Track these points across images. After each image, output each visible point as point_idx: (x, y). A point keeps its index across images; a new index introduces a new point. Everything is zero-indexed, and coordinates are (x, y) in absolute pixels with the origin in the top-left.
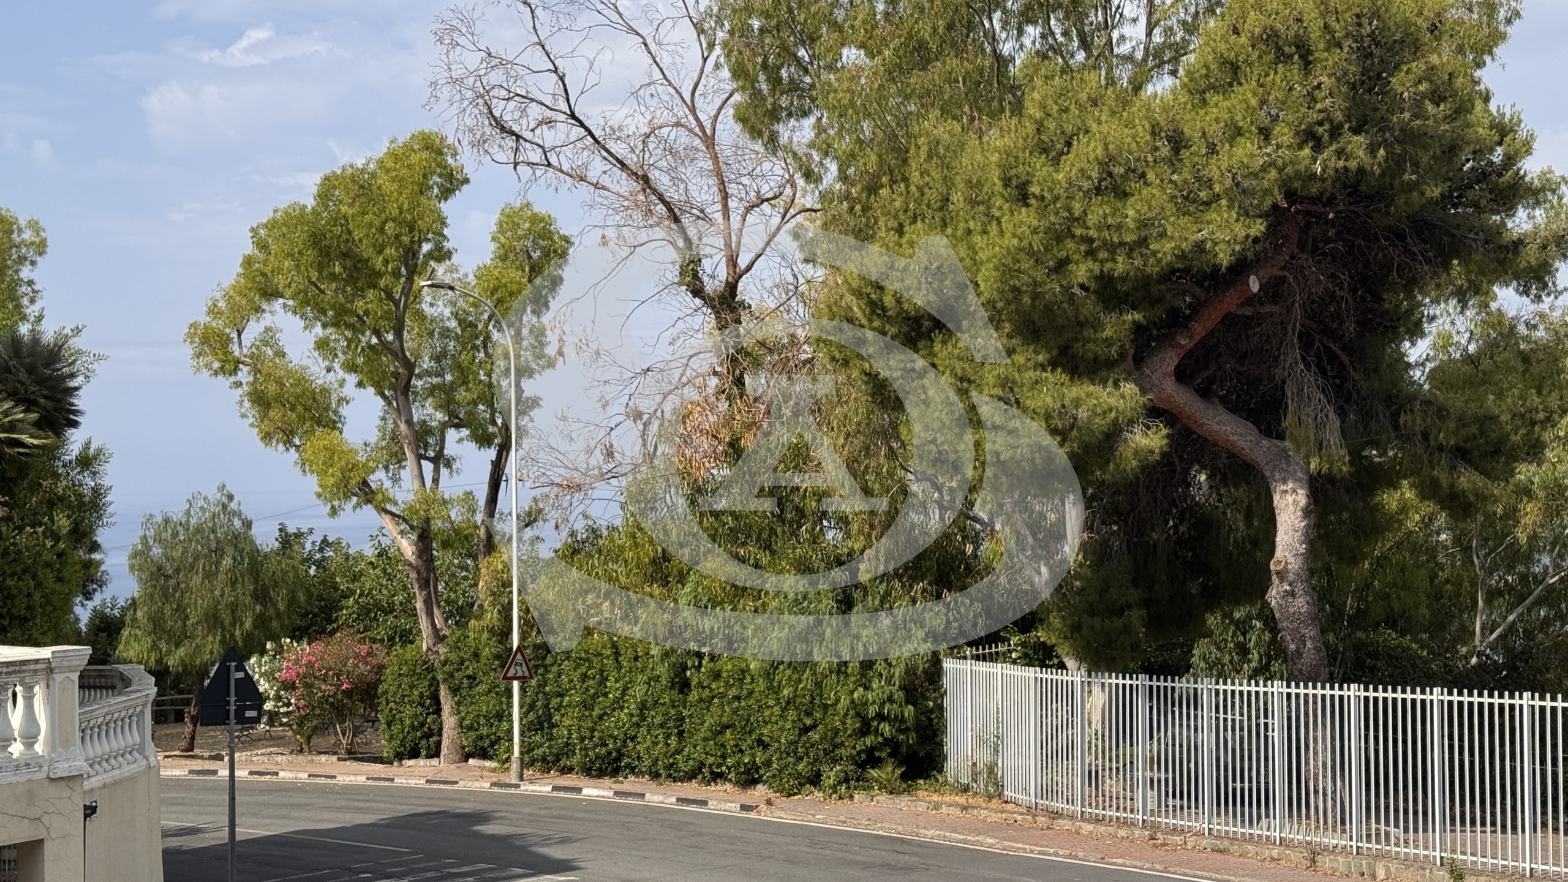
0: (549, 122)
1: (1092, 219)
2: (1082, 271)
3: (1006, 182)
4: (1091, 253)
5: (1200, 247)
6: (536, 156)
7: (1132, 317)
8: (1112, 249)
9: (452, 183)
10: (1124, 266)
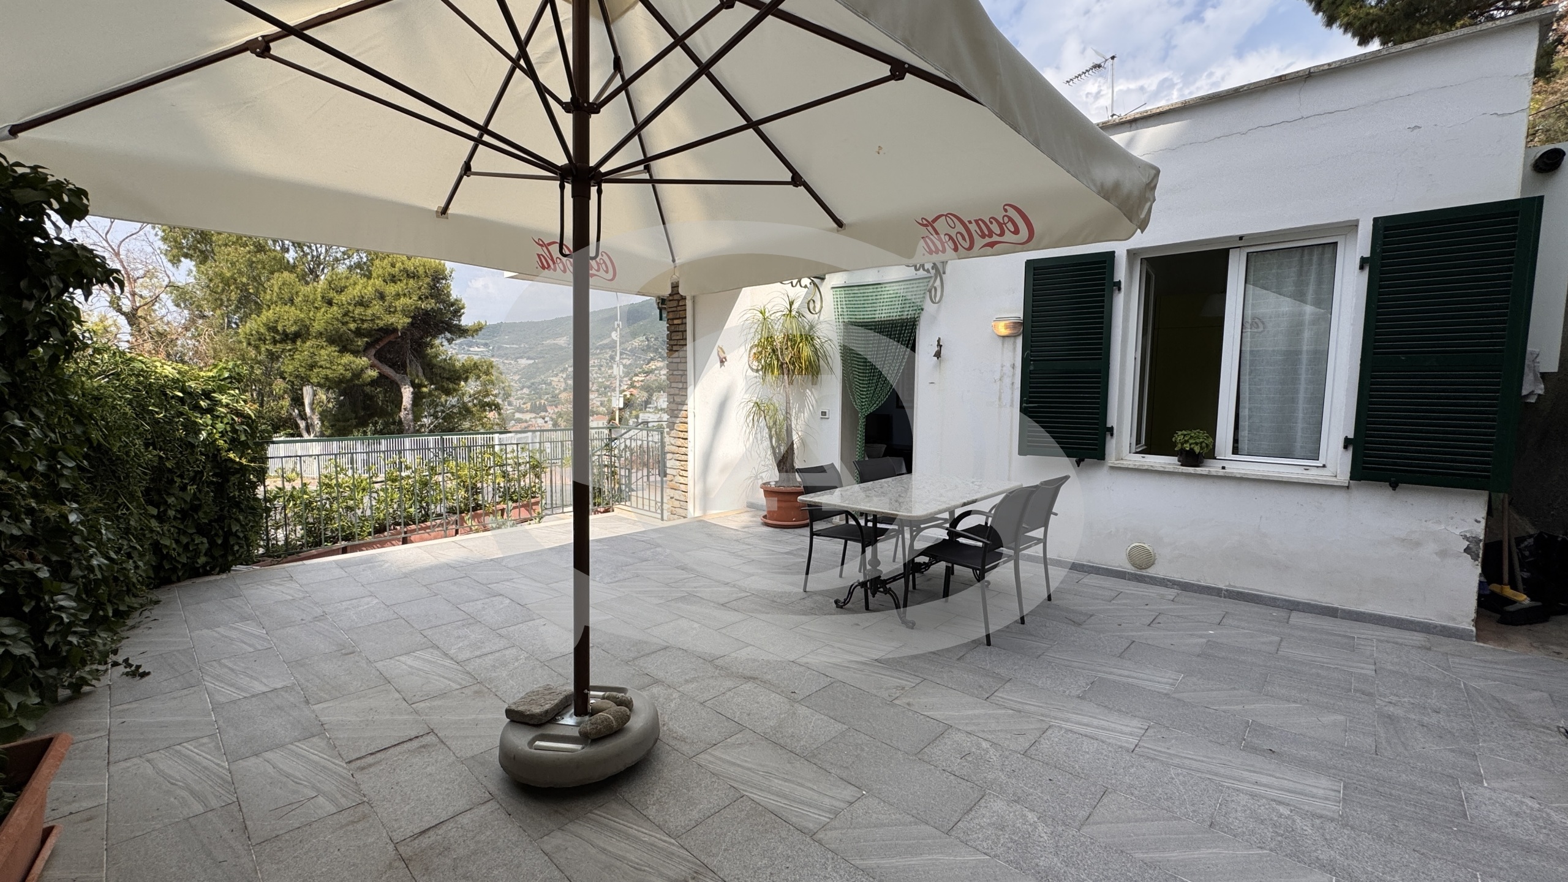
1: (356, 312)
2: (351, 325)
3: (323, 297)
4: (354, 321)
5: (392, 324)
7: (366, 339)
8: (363, 321)
10: (365, 326)
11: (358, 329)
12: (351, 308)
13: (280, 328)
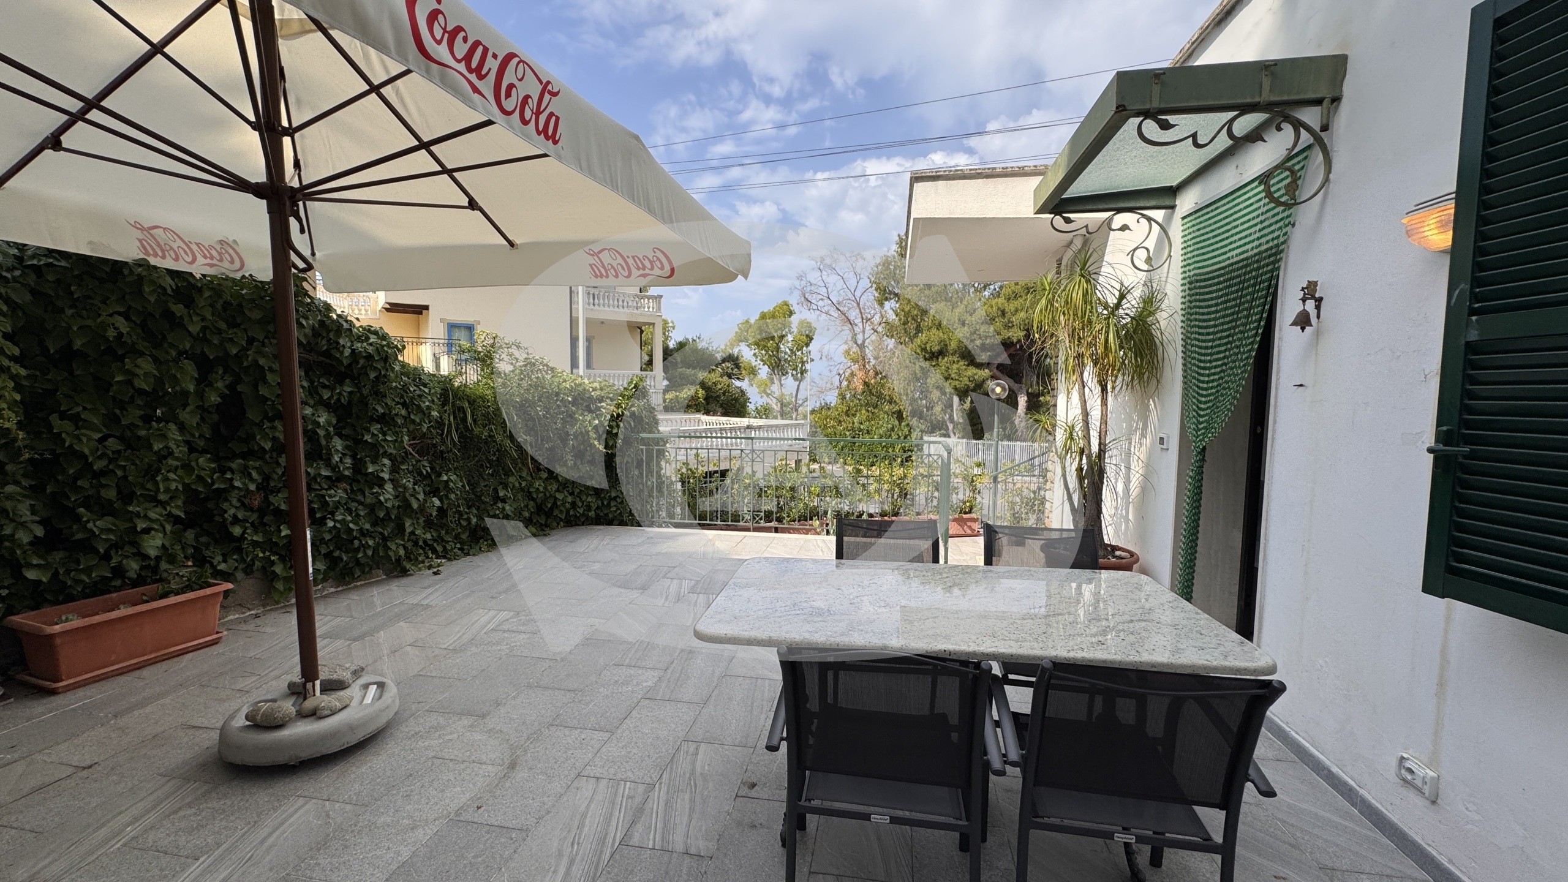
0: (822, 299)
1: (982, 330)
2: (978, 342)
3: (959, 320)
4: (980, 338)
5: (1009, 338)
6: (815, 307)
7: (989, 353)
8: (986, 337)
9: (791, 313)
10: (988, 341)
11: (983, 345)
12: (978, 327)
13: (928, 348)
